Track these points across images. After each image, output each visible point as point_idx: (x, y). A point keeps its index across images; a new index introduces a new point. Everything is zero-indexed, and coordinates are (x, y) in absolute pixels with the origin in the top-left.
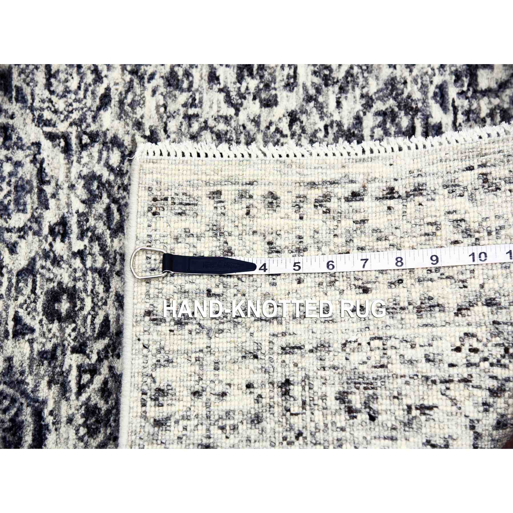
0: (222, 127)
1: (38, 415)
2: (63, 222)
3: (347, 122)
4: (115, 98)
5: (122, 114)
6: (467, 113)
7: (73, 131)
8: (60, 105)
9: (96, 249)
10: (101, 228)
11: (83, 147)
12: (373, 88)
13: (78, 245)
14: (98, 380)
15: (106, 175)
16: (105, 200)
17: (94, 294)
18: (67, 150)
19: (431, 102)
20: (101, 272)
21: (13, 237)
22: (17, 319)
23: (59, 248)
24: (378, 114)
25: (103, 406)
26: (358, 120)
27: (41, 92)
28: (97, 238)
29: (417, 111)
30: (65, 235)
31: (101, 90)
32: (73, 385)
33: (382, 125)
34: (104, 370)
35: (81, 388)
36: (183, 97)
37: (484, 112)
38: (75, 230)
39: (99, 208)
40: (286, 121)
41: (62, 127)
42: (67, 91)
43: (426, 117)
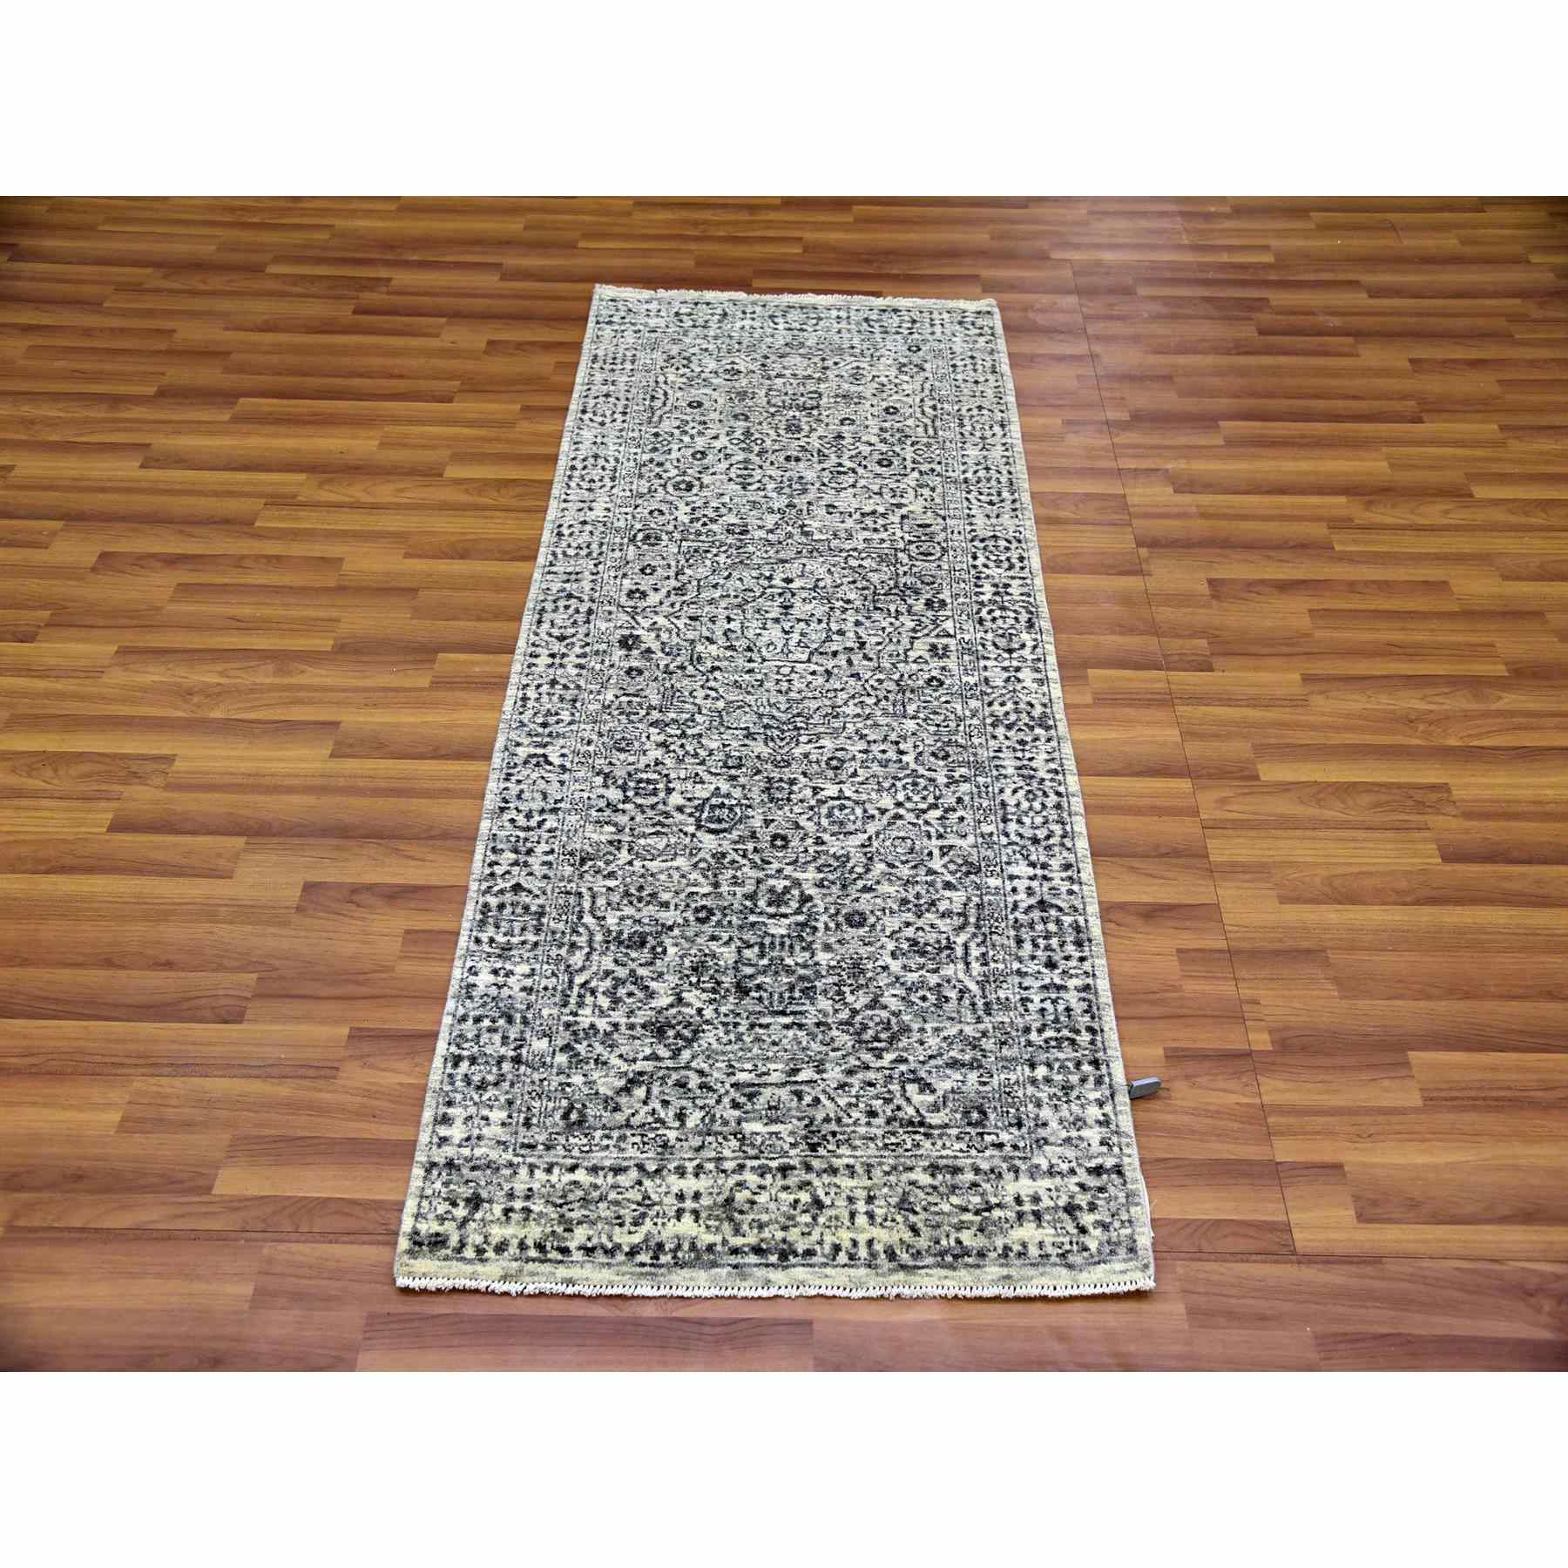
0: (879, 928)
1: (724, 830)
2: (823, 843)
3: (883, 1000)
4: (893, 871)
5: (884, 874)
6: (891, 1077)
7: (874, 850)
8: (888, 843)
9: (809, 859)
10: (820, 862)
11: (865, 854)
12: (906, 1018)
13: (811, 850)
14: (739, 859)
15: (850, 865)
16: (836, 864)
17: (784, 857)
18: (863, 846)
19: (897, 1054)
20: (796, 861)
21: (816, 820)
22: (773, 821)
23: (810, 841)
24: (889, 1020)
25: (727, 860)
26: (885, 1007)
27: (895, 834)
28: (815, 859)
29: (891, 1044)
30: (816, 844)
31: (897, 864)
32: (738, 847)
33: (882, 1022)
34: (745, 861)
35: (736, 850)
36: (895, 907)
37: (892, 1087)
38: (819, 849)
39: (831, 861)
40: (883, 964)
41: (875, 844)
42: (895, 847)
43: (886, 1050)
